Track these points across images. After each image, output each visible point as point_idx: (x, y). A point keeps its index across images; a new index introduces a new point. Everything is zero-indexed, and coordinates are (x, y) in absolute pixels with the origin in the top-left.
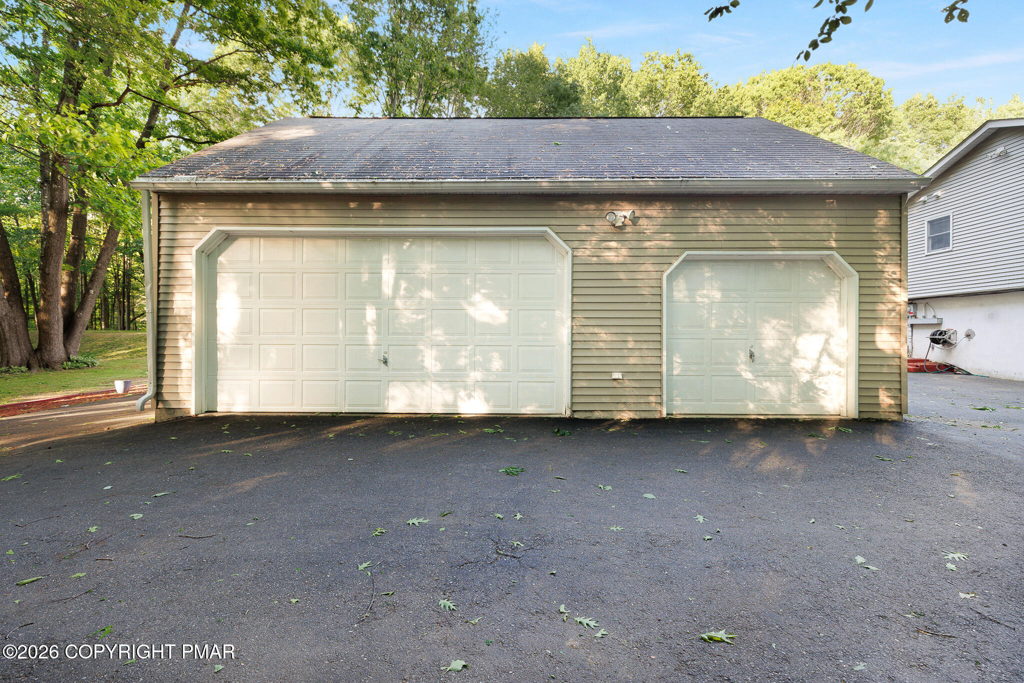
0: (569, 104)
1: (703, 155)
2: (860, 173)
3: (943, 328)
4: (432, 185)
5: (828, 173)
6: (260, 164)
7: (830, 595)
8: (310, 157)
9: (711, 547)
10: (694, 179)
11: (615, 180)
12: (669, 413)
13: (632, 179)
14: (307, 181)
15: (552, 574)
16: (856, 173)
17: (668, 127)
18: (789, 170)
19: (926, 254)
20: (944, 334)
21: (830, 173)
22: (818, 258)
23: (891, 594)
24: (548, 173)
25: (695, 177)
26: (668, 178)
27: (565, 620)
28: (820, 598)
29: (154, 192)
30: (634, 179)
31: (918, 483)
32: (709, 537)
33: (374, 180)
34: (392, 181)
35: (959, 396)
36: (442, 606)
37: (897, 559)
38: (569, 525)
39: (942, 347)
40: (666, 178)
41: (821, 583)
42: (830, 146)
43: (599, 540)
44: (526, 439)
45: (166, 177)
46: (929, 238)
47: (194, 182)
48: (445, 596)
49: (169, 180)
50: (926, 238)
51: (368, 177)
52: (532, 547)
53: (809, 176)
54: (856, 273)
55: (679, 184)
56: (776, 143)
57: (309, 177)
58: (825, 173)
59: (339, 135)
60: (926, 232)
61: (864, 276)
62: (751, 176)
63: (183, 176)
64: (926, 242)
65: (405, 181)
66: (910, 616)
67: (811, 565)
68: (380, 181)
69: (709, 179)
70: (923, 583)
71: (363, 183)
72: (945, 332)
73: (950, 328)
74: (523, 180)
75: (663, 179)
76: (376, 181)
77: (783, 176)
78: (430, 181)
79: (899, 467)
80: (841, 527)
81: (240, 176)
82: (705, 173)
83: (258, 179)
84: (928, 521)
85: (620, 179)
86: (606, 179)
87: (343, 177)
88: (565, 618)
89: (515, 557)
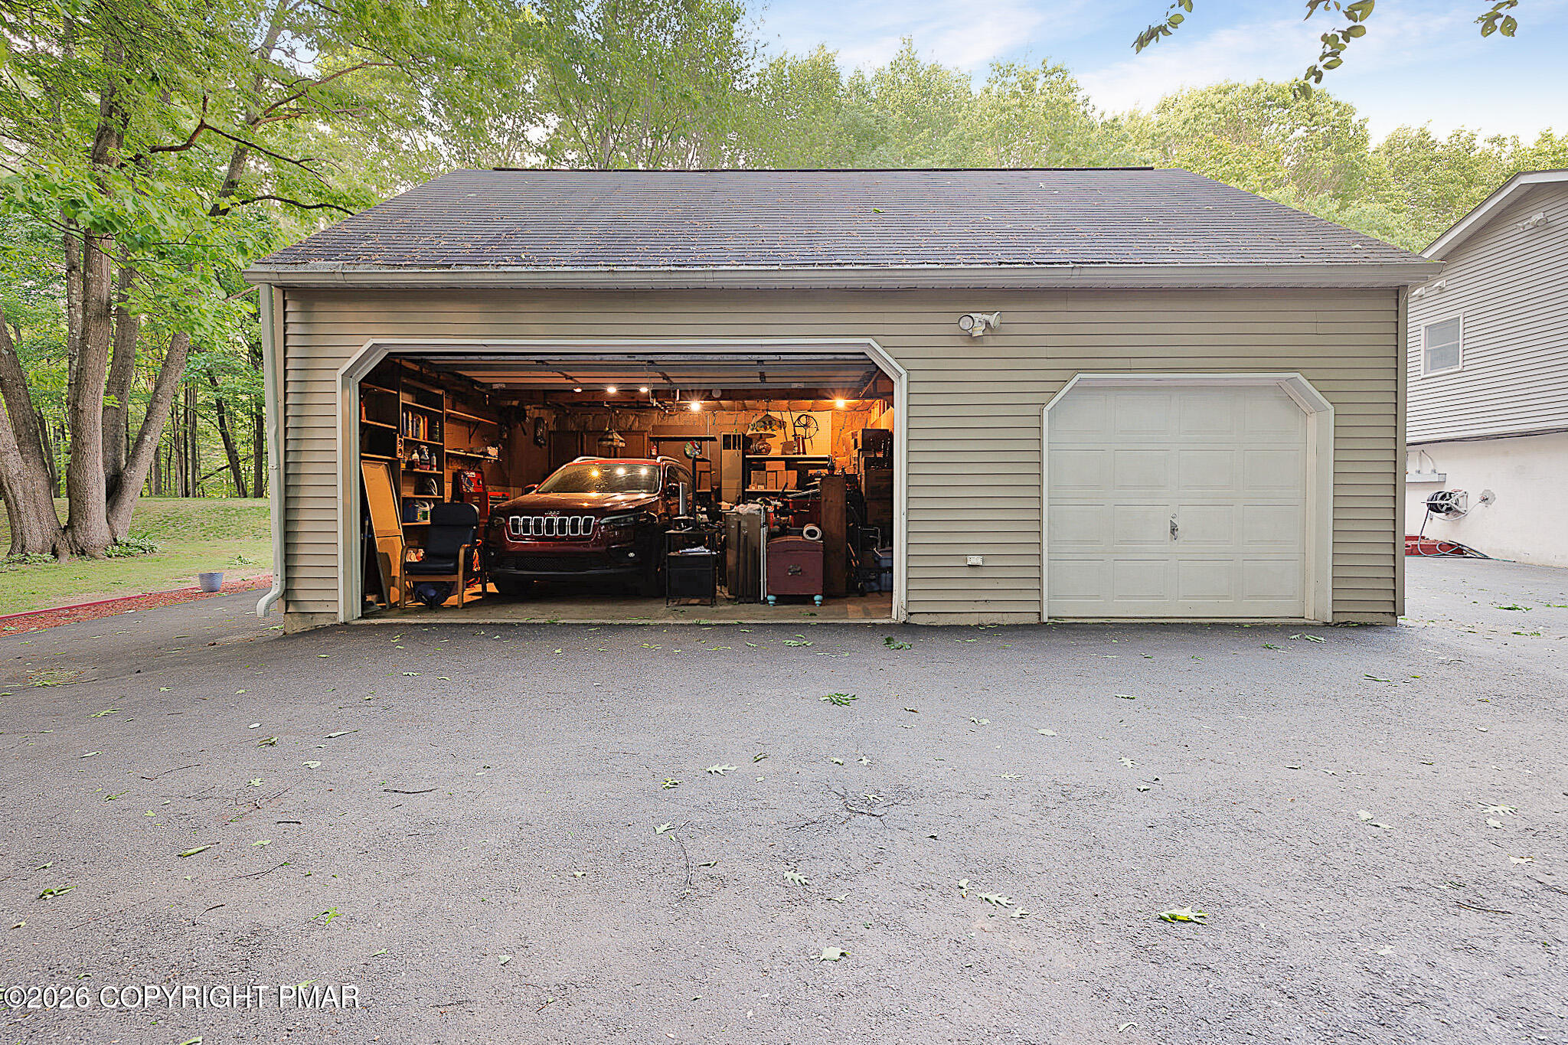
0: (874, 147)
1: (1100, 228)
2: (1338, 256)
3: (1447, 489)
4: (699, 275)
5: (1290, 256)
6: (435, 243)
7: (1329, 862)
8: (508, 232)
9: (1150, 800)
10: (1092, 265)
11: (973, 266)
12: (1051, 615)
13: (998, 266)
14: (509, 269)
15: (932, 837)
16: (1332, 256)
17: (1041, 184)
18: (1231, 252)
19: (1422, 377)
20: (1448, 497)
21: (1293, 256)
22: (1273, 383)
23: (1415, 859)
24: (872, 257)
25: (1093, 263)
26: (1052, 263)
27: (965, 896)
28: (1316, 866)
29: (276, 286)
30: (1002, 266)
31: (1432, 713)
32: (1146, 788)
33: (611, 268)
34: (638, 269)
35: (1473, 591)
36: (789, 879)
37: (1417, 813)
38: (941, 773)
39: (1446, 517)
40: (1049, 263)
41: (1314, 846)
42: (1288, 213)
43: (988, 792)
44: (847, 654)
45: (296, 264)
46: (1426, 351)
47: (340, 270)
48: (789, 867)
49: (301, 269)
50: (1422, 352)
51: (603, 263)
52: (896, 801)
53: (1262, 260)
54: (1331, 407)
55: (1070, 272)
56: (1208, 210)
57: (514, 263)
58: (1286, 256)
59: (545, 198)
60: (1422, 342)
61: (1342, 410)
62: (1176, 261)
63: (322, 262)
64: (1422, 358)
65: (657, 269)
66: (1445, 887)
67: (1296, 822)
68: (620, 269)
69: (1112, 265)
70: (1457, 846)
71: (594, 272)
72: (1450, 494)
73: (1457, 488)
74: (835, 267)
75: (1045, 266)
76: (615, 269)
77: (1223, 260)
78: (695, 268)
79: (1401, 691)
80: (1330, 772)
81: (409, 263)
82: (1107, 256)
83: (437, 266)
84: (1453, 763)
85: (980, 266)
86: (959, 266)
87: (564, 263)
88: (965, 894)
89: (874, 815)
